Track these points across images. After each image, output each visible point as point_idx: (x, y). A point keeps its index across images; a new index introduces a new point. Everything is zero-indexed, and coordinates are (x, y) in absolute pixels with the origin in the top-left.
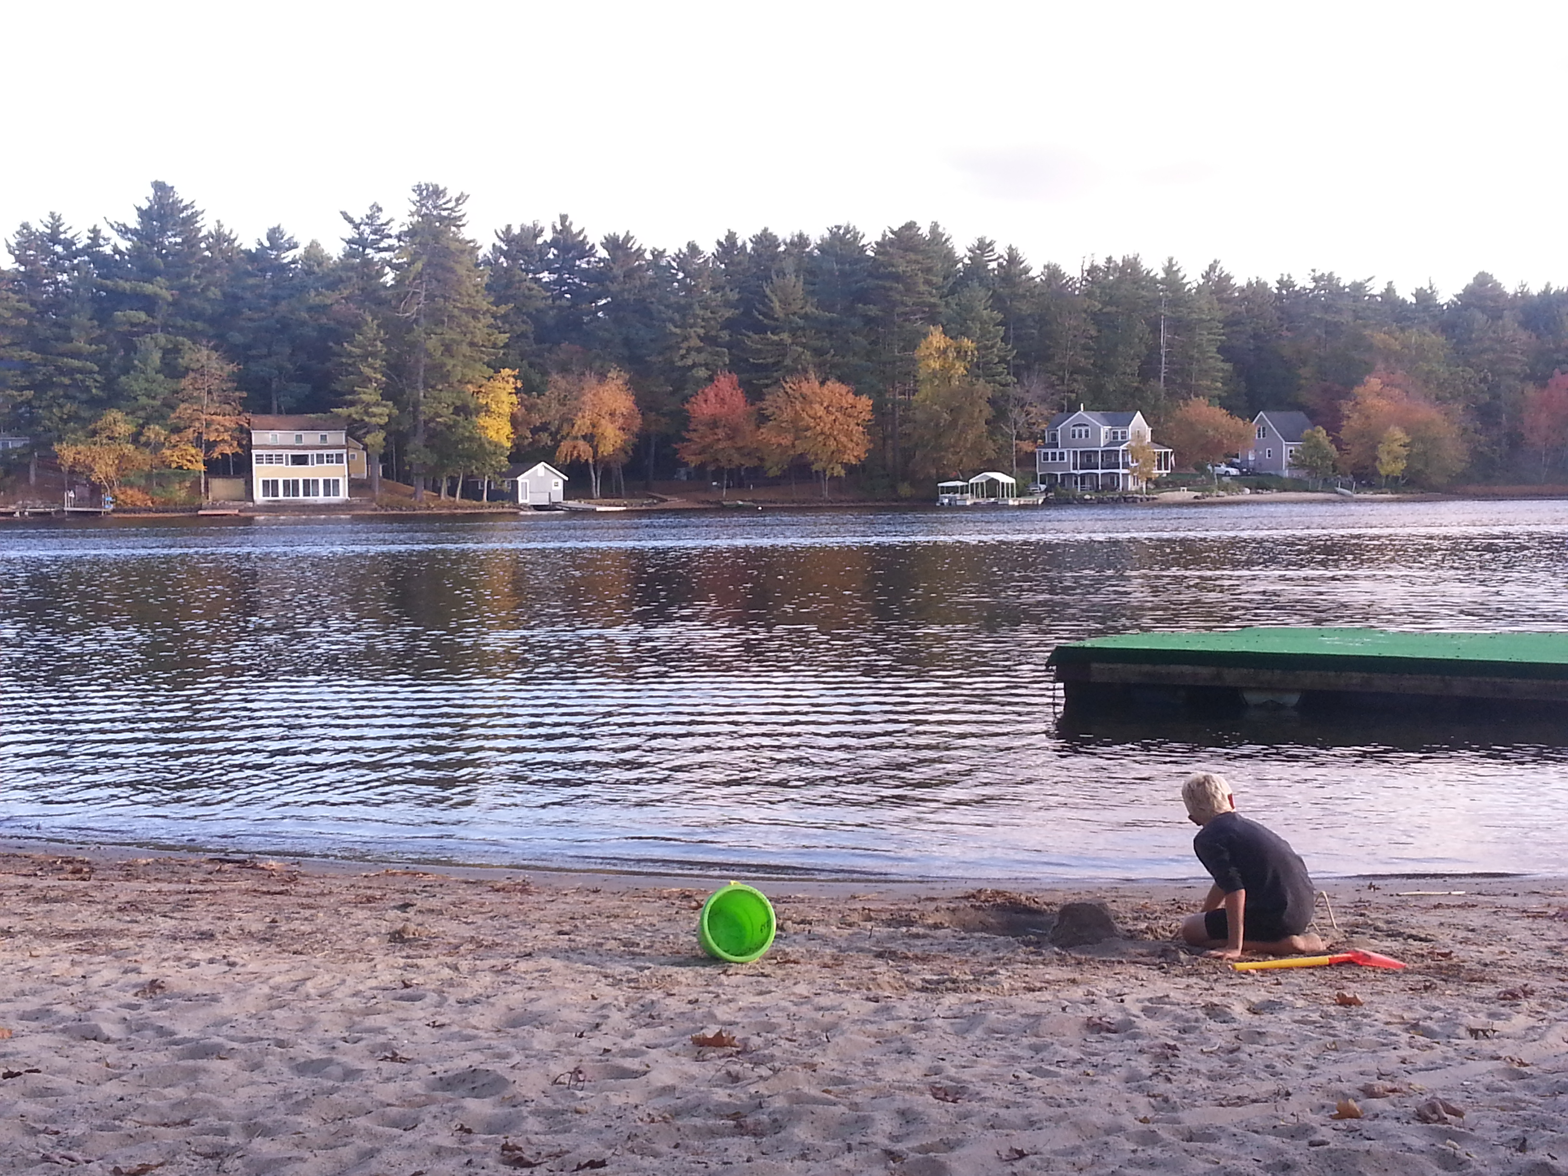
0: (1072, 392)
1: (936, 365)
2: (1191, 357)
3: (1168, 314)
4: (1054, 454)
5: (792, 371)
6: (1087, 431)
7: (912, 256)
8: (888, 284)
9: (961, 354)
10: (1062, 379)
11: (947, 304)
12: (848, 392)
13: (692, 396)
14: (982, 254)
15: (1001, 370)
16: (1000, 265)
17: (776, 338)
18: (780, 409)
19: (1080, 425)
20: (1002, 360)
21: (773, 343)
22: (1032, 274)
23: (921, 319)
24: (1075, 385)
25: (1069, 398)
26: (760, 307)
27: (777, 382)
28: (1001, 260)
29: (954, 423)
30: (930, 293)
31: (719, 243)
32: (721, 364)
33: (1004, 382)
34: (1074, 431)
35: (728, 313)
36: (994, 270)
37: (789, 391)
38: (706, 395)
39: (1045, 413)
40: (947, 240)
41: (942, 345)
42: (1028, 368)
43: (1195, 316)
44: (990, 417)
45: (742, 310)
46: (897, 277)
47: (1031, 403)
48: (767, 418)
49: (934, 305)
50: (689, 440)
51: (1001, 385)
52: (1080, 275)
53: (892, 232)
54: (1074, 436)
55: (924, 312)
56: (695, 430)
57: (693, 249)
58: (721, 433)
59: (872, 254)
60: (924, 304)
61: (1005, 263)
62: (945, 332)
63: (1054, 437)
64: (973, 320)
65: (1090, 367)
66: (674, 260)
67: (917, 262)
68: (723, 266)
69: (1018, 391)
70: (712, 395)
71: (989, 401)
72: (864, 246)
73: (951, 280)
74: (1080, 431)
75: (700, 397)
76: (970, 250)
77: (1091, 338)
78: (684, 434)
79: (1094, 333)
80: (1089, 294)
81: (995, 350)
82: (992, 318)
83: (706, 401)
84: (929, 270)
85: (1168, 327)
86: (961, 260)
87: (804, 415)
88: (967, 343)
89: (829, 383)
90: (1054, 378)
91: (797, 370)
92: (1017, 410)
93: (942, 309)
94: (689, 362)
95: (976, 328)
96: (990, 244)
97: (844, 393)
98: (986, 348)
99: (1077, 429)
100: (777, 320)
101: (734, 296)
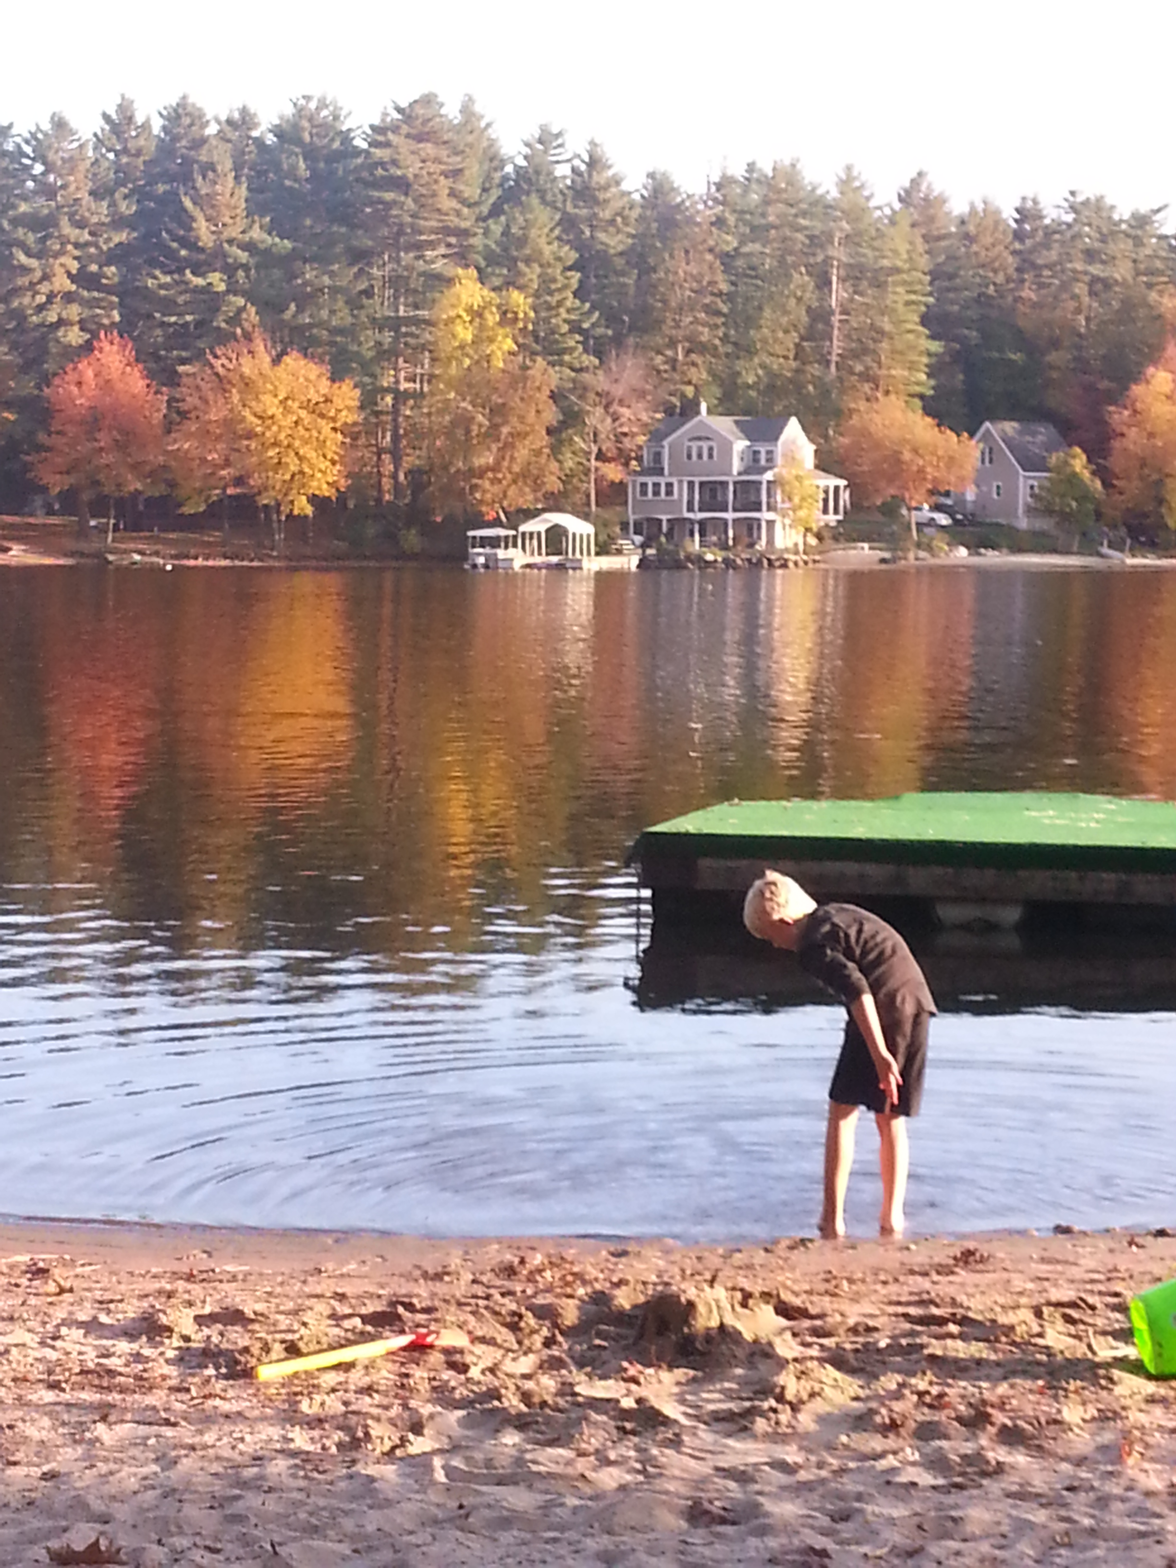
0: (689, 383)
1: (465, 333)
2: (882, 332)
3: (844, 259)
4: (656, 485)
5: (224, 338)
6: (711, 449)
7: (428, 149)
8: (389, 196)
9: (507, 317)
10: (673, 362)
11: (487, 233)
12: (319, 376)
13: (55, 374)
14: (545, 152)
15: (572, 343)
16: (574, 170)
17: (199, 281)
18: (206, 402)
19: (699, 439)
20: (575, 328)
21: (197, 290)
22: (625, 186)
23: (444, 256)
24: (693, 374)
25: (683, 396)
26: (173, 226)
27: (200, 355)
28: (577, 162)
29: (493, 432)
30: (458, 213)
31: (106, 117)
32: (106, 321)
33: (578, 366)
34: (689, 449)
35: (121, 236)
36: (565, 177)
37: (221, 370)
38: (81, 374)
39: (645, 417)
40: (488, 125)
41: (477, 301)
42: (618, 341)
43: (886, 263)
44: (555, 423)
45: (142, 230)
46: (402, 185)
47: (621, 402)
48: (184, 415)
49: (464, 233)
50: (49, 449)
51: (573, 369)
52: (705, 191)
53: (399, 110)
54: (689, 457)
55: (449, 245)
56: (58, 433)
57: (60, 125)
58: (104, 439)
59: (364, 145)
60: (448, 231)
61: (583, 167)
62: (482, 280)
63: (658, 457)
64: (528, 261)
65: (717, 342)
66: (27, 142)
67: (437, 160)
68: (111, 156)
69: (599, 381)
70: (90, 373)
71: (553, 396)
72: (349, 130)
73: (495, 193)
74: (700, 449)
75: (71, 377)
76: (527, 145)
77: (720, 294)
78: (42, 437)
79: (724, 287)
80: (719, 222)
81: (562, 310)
82: (559, 259)
83: (79, 384)
84: (456, 173)
85: (842, 280)
86: (511, 159)
87: (247, 413)
88: (519, 299)
89: (287, 359)
90: (659, 359)
91: (234, 334)
92: (599, 410)
93: (477, 241)
94: (53, 318)
95: (532, 274)
96: (558, 135)
97: (312, 377)
98: (550, 308)
99: (695, 445)
100: (202, 250)
101: (127, 208)
